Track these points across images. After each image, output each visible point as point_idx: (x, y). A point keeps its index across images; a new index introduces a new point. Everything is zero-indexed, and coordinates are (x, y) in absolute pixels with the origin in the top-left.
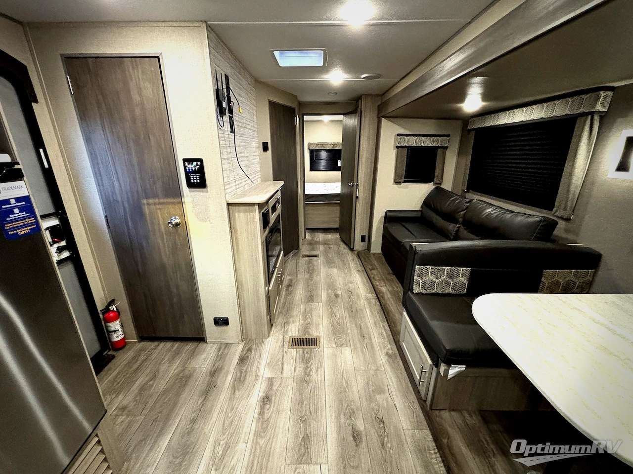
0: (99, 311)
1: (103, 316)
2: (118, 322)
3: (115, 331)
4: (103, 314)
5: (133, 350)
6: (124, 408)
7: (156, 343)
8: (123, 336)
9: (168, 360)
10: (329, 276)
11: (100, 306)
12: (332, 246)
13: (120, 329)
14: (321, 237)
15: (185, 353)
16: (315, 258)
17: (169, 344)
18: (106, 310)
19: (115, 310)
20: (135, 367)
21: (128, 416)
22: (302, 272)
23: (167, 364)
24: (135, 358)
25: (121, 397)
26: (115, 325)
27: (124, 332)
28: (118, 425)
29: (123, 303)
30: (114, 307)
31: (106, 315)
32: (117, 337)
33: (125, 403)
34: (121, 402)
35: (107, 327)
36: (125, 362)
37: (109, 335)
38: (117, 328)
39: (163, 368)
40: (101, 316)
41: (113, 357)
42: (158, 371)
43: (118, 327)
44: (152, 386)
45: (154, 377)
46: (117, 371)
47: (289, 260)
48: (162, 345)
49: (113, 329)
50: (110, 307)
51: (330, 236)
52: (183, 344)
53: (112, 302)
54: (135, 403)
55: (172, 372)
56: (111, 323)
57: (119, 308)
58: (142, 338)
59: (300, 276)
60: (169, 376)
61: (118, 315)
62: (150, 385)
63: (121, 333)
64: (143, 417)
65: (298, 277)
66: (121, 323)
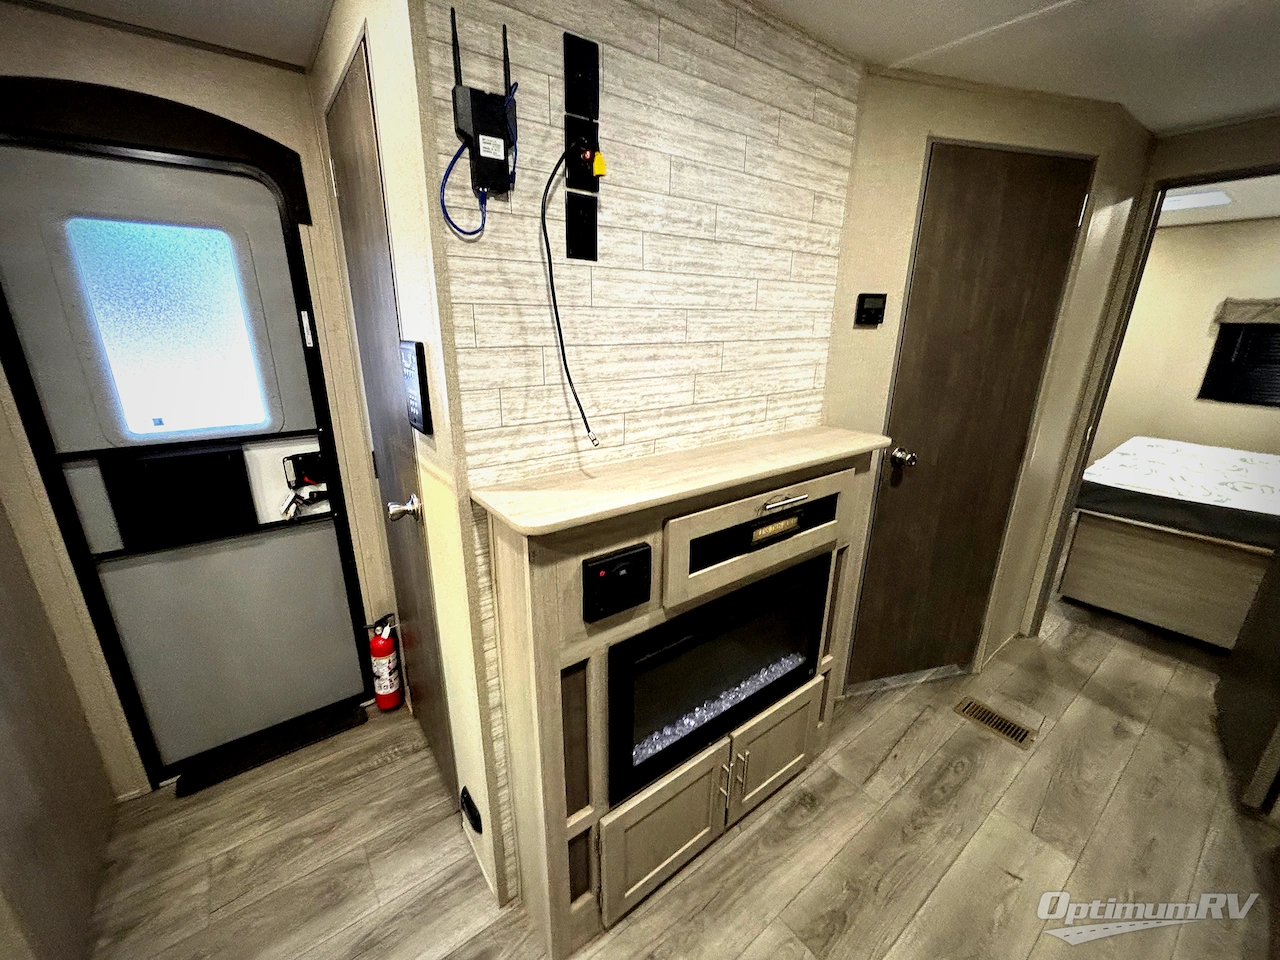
5: (392, 727)
10: (1002, 873)
12: (1137, 728)
14: (1113, 657)
16: (1007, 745)
22: (903, 775)
23: (368, 817)
34: (249, 842)
36: (356, 748)
41: (363, 721)
45: (325, 832)
46: (332, 758)
47: (902, 695)
48: (422, 754)
51: (1162, 675)
55: (348, 849)
59: (881, 786)
62: (300, 846)
65: (870, 788)
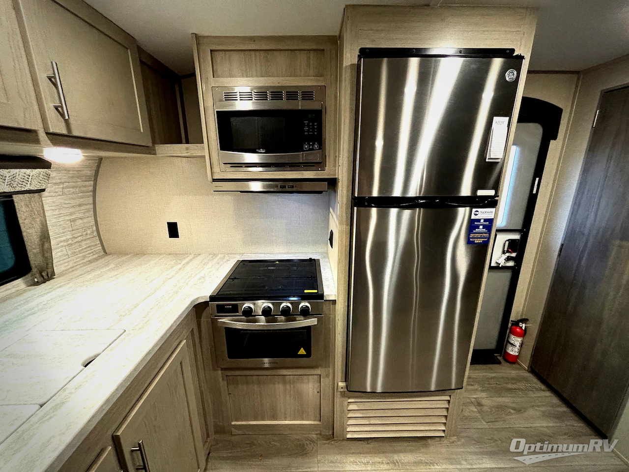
0: (510, 321)
1: (511, 326)
2: (520, 339)
3: (513, 345)
4: (512, 325)
5: (517, 372)
6: (480, 404)
7: (543, 387)
8: (517, 354)
9: (543, 412)
11: (513, 317)
13: (518, 346)
15: (567, 425)
17: (555, 400)
18: (516, 323)
19: (523, 328)
20: (510, 386)
21: (479, 412)
23: (538, 413)
24: (515, 380)
25: (484, 395)
26: (516, 341)
27: (520, 352)
28: (469, 409)
29: (534, 328)
30: (524, 325)
31: (514, 327)
32: (513, 351)
33: (484, 402)
34: (481, 398)
35: (509, 337)
36: (504, 375)
37: (506, 344)
38: (516, 343)
39: (531, 412)
40: (510, 325)
41: (499, 363)
42: (525, 409)
43: (518, 344)
44: (512, 414)
45: (518, 411)
46: (493, 375)
48: (548, 394)
49: (512, 342)
50: (520, 323)
52: (572, 415)
53: (524, 321)
54: (489, 410)
55: (538, 425)
56: (513, 336)
57: (528, 330)
58: (532, 370)
60: (532, 425)
61: (523, 334)
62: (510, 412)
63: (517, 350)
64: (487, 426)
66: (522, 343)
